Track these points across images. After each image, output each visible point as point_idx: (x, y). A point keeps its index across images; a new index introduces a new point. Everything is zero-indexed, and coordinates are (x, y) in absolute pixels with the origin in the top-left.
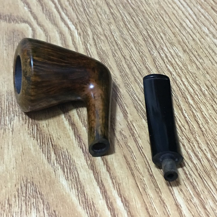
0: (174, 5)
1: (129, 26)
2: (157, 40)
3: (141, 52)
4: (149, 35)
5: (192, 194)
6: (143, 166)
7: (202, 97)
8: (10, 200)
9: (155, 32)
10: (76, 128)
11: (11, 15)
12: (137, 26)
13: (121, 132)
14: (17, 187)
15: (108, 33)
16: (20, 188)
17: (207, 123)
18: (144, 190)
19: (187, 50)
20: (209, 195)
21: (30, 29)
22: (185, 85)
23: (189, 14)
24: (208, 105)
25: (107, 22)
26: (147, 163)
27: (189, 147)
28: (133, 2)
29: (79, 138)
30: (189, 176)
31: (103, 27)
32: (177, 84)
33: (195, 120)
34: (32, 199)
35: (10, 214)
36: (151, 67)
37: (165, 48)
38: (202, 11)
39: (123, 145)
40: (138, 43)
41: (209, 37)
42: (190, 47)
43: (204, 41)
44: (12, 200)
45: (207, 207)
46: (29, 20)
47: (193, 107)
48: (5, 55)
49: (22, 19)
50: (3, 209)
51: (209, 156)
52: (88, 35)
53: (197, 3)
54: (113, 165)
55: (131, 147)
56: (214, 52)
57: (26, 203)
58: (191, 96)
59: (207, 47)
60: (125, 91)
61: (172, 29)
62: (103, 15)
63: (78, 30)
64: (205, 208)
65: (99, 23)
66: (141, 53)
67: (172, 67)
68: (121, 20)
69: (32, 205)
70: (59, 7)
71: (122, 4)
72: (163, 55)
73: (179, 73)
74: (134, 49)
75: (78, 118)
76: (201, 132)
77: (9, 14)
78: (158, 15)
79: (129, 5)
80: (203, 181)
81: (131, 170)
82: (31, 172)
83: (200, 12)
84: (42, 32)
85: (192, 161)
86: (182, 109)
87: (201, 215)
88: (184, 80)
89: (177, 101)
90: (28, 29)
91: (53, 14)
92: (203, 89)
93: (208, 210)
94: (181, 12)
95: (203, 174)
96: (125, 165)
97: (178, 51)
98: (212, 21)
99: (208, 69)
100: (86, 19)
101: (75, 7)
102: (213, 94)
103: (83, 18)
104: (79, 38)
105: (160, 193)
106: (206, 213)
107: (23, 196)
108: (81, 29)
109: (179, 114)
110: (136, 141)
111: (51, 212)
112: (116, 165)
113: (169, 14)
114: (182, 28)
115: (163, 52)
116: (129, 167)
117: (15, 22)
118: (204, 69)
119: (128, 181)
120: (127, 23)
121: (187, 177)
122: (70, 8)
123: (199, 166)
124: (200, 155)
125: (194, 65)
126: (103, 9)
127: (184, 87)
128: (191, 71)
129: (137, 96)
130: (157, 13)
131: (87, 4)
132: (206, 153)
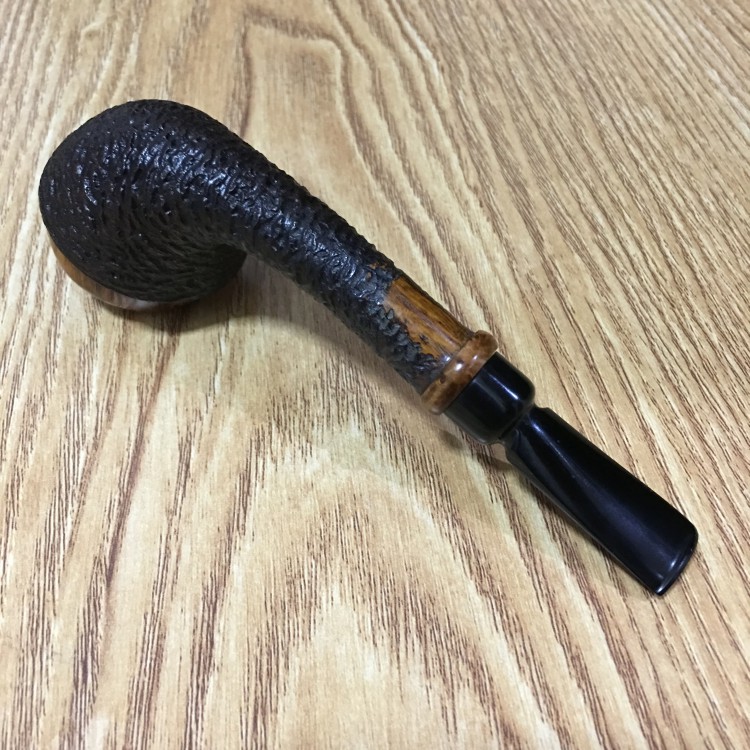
0: (645, 18)
1: (548, 58)
2: (607, 90)
3: (574, 115)
4: (590, 79)
5: (676, 410)
6: (574, 348)
7: (702, 218)
8: (305, 391)
9: (604, 74)
10: (437, 262)
11: (297, 20)
12: (565, 59)
13: (528, 278)
14: (319, 368)
15: (502, 70)
16: (325, 371)
17: (712, 270)
18: (577, 394)
19: (673, 117)
20: (711, 415)
21: (338, 52)
22: (666, 190)
23: (679, 40)
24: (715, 233)
25: (501, 46)
26: (583, 343)
27: (671, 318)
28: (557, 6)
29: (443, 282)
30: (671, 375)
31: (491, 57)
32: (649, 186)
33: (687, 262)
34: (350, 395)
35: (306, 419)
36: (594, 149)
37: (625, 110)
38: (708, 34)
39: (534, 304)
40: (567, 95)
41: (721, 91)
42: (680, 111)
43: (710, 99)
44: (309, 392)
45: (706, 437)
46: (334, 34)
47: (683, 236)
48: (287, 103)
49: (320, 32)
50: (294, 407)
51: (715, 337)
52: (460, 72)
53: (695, 17)
54: (513, 341)
55: (550, 308)
56: (730, 122)
57: (338, 401)
58: (679, 213)
59: (716, 112)
60: (537, 194)
61: (640, 69)
62: (491, 30)
63: (438, 60)
64: (702, 439)
65: (482, 48)
66: (573, 117)
67: (638, 150)
68: (531, 46)
69: (350, 406)
70: (398, 8)
71: (533, 9)
72: (619, 124)
73: (654, 164)
74: (559, 106)
75: (439, 241)
76: (699, 289)
77: (293, 18)
78: (610, 38)
79: (546, 12)
80: (700, 388)
81: (550, 354)
82: (346, 341)
83: (702, 35)
84: (362, 60)
85: (678, 346)
86: (658, 237)
87: (694, 452)
88: (665, 178)
89: (649, 221)
90: (333, 52)
91: (386, 22)
92: (706, 200)
93: (710, 443)
94: (661, 34)
95: (702, 373)
96: (537, 344)
97: (652, 116)
98: (728, 57)
99: (718, 159)
100: (456, 39)
101: (432, 11)
102: (725, 211)
103: (449, 35)
104: (442, 77)
105: (609, 402)
106: (705, 449)
107: (332, 387)
108: (445, 58)
109: (653, 248)
110: (560, 296)
111: (387, 421)
112: (518, 341)
113: (635, 37)
114: (662, 68)
115: (619, 117)
116: (547, 348)
117: (306, 35)
118: (709, 159)
119: (544, 374)
120: (543, 52)
121: (667, 376)
122: (421, 13)
123: (692, 355)
124: (696, 334)
125: (687, 149)
126: (492, 17)
127: (663, 193)
128: (680, 161)
129: (563, 207)
130: (608, 32)
131: (456, 6)
132: (708, 332)
